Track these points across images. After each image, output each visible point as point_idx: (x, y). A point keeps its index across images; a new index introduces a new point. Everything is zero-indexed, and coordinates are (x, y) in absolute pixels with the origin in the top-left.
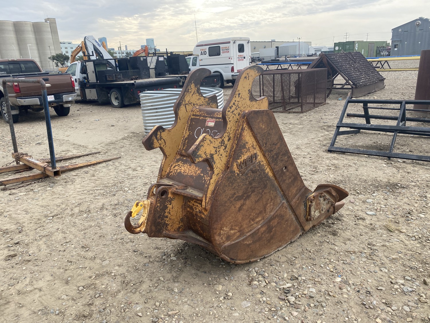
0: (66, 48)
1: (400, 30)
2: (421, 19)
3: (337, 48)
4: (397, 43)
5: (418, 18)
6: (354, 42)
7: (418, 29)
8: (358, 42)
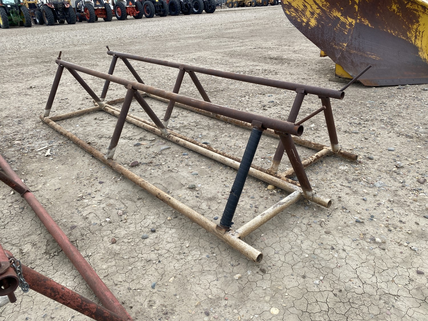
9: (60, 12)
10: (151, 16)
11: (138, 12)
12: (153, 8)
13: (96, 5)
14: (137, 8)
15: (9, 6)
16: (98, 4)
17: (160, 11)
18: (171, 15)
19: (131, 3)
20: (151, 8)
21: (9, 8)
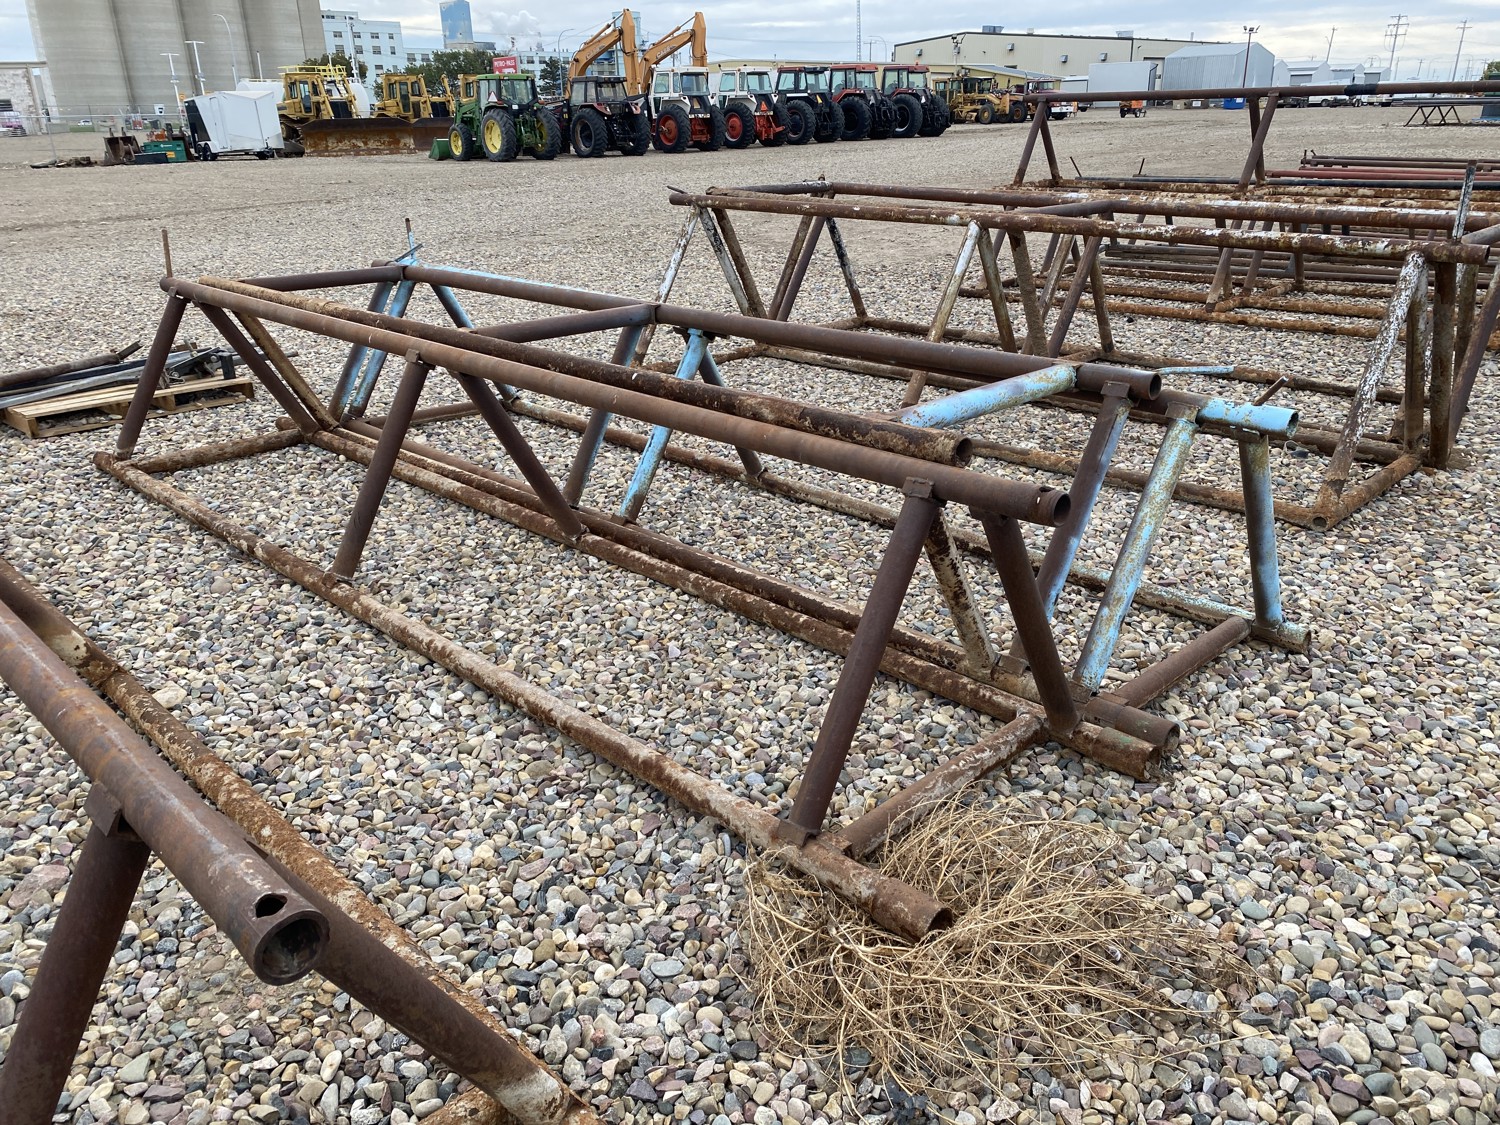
0: (338, 35)
9: (619, 124)
10: (802, 141)
11: (781, 129)
12: (812, 118)
13: (693, 111)
14: (777, 118)
15: (515, 107)
16: (697, 106)
17: (825, 128)
18: (845, 138)
19: (764, 106)
20: (806, 119)
21: (516, 114)
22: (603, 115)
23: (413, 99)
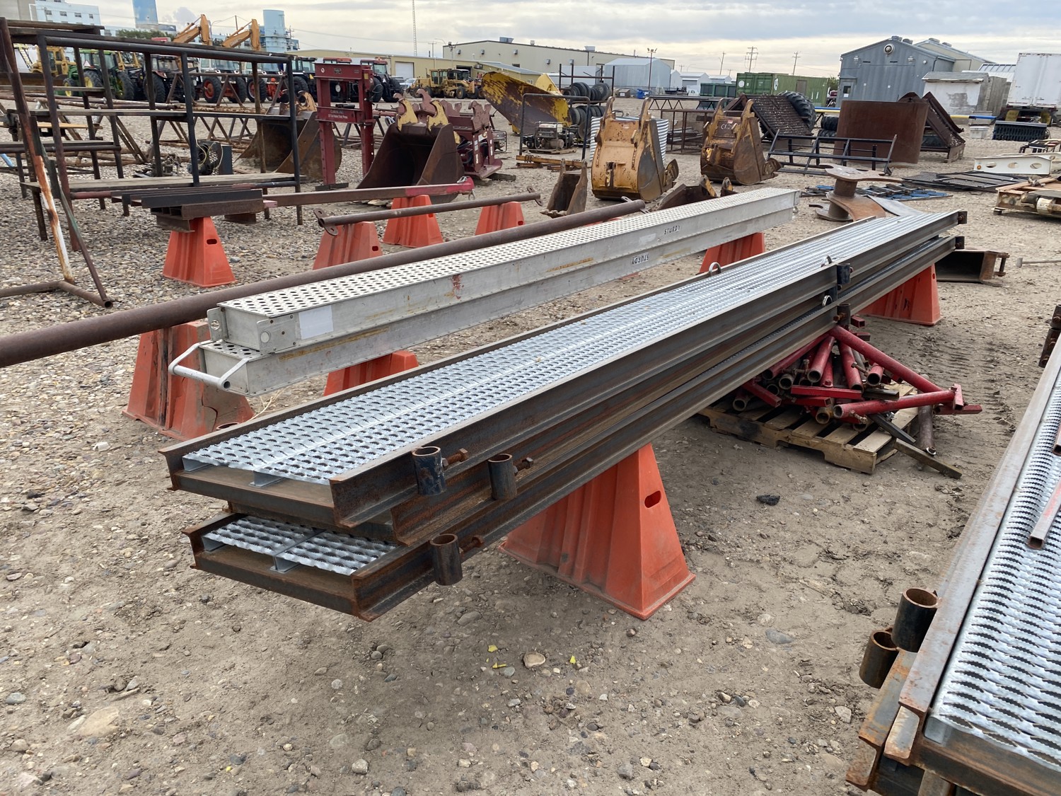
1: (856, 58)
2: (895, 40)
3: (741, 84)
4: (848, 84)
5: (889, 37)
6: (772, 75)
7: (888, 59)
8: (780, 76)
13: (224, 79)
22: (163, 78)
23: (57, 62)
